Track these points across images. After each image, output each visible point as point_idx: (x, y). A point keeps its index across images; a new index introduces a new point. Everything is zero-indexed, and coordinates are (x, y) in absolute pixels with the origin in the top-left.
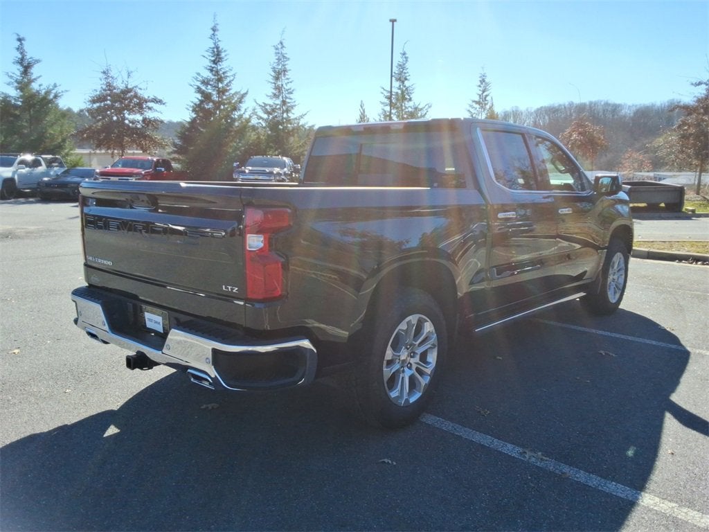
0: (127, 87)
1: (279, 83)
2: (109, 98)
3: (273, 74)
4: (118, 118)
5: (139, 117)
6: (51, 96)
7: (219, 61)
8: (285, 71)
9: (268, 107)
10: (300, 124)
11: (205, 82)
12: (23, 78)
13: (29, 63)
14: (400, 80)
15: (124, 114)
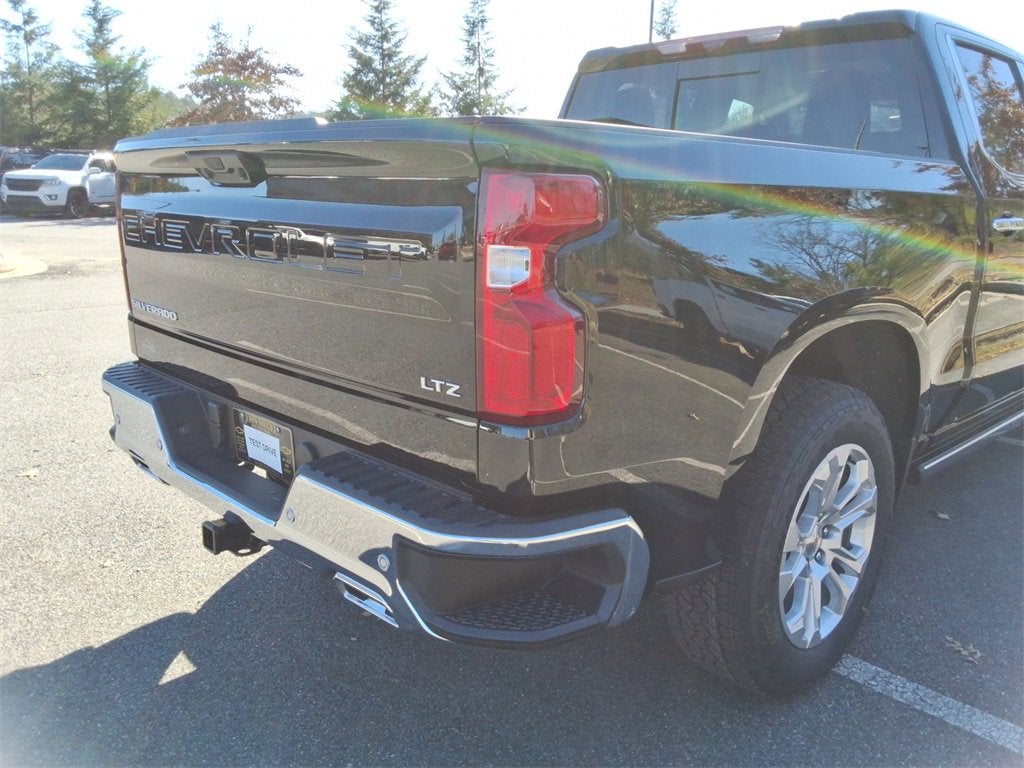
0: (246, 50)
1: (474, 41)
2: (221, 67)
3: (467, 27)
4: (233, 97)
5: (264, 96)
6: (138, 66)
7: (384, 8)
8: (483, 21)
9: (457, 79)
10: (505, 106)
11: (364, 41)
12: (97, 38)
13: (104, 16)
14: (664, 34)
15: (244, 92)
